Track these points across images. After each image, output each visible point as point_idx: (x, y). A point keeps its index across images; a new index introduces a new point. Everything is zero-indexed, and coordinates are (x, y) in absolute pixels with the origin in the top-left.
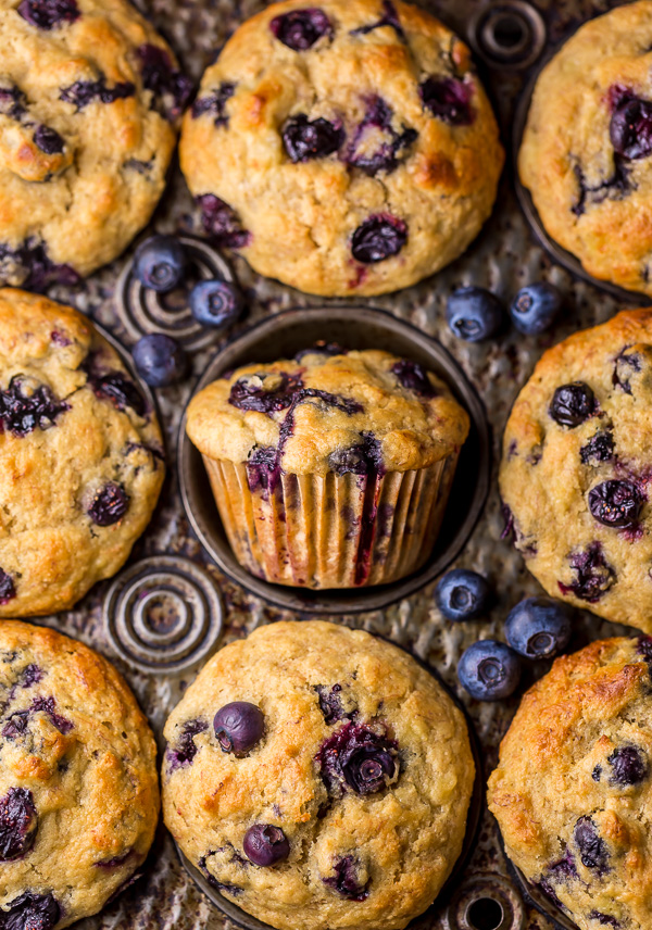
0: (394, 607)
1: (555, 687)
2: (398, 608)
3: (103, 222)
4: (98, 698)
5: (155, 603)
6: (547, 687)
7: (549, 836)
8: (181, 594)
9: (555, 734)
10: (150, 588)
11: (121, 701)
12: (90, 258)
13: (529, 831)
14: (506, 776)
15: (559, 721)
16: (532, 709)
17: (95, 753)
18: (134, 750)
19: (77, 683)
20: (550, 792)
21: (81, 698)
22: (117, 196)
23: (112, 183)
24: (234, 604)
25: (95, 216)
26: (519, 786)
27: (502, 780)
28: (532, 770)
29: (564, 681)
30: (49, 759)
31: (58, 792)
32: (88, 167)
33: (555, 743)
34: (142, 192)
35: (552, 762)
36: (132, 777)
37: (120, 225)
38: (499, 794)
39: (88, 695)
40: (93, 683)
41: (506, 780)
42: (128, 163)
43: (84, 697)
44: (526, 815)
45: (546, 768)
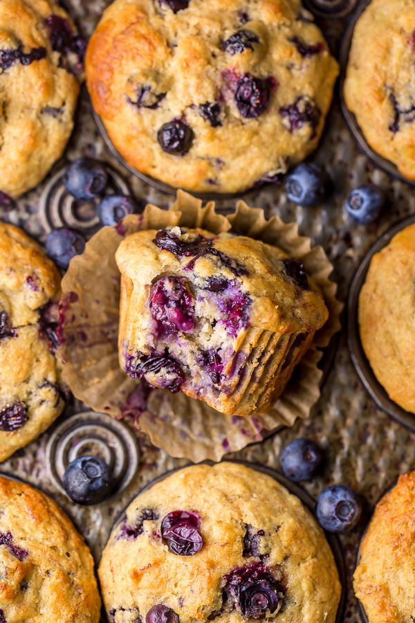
0: (269, 441)
1: (402, 499)
2: (272, 441)
3: (28, 157)
4: (45, 528)
5: (85, 449)
6: (395, 499)
7: (404, 616)
8: (105, 441)
9: (404, 537)
10: (81, 437)
11: (63, 528)
12: (20, 185)
13: (389, 613)
14: (368, 570)
15: (406, 527)
16: (385, 517)
17: (48, 572)
18: (76, 565)
19: (27, 518)
20: (403, 583)
21: (32, 530)
22: (38, 137)
23: (33, 127)
24: (146, 446)
25: (22, 153)
26: (379, 579)
27: (365, 574)
28: (388, 566)
29: (408, 494)
30: (13, 583)
31: (22, 607)
32: (14, 115)
33: (405, 545)
34: (56, 131)
35: (404, 560)
36: (77, 587)
37: (41, 159)
38: (364, 585)
39: (37, 527)
40: (39, 517)
41: (368, 573)
42: (45, 110)
43: (34, 529)
44: (386, 601)
45: (399, 564)
